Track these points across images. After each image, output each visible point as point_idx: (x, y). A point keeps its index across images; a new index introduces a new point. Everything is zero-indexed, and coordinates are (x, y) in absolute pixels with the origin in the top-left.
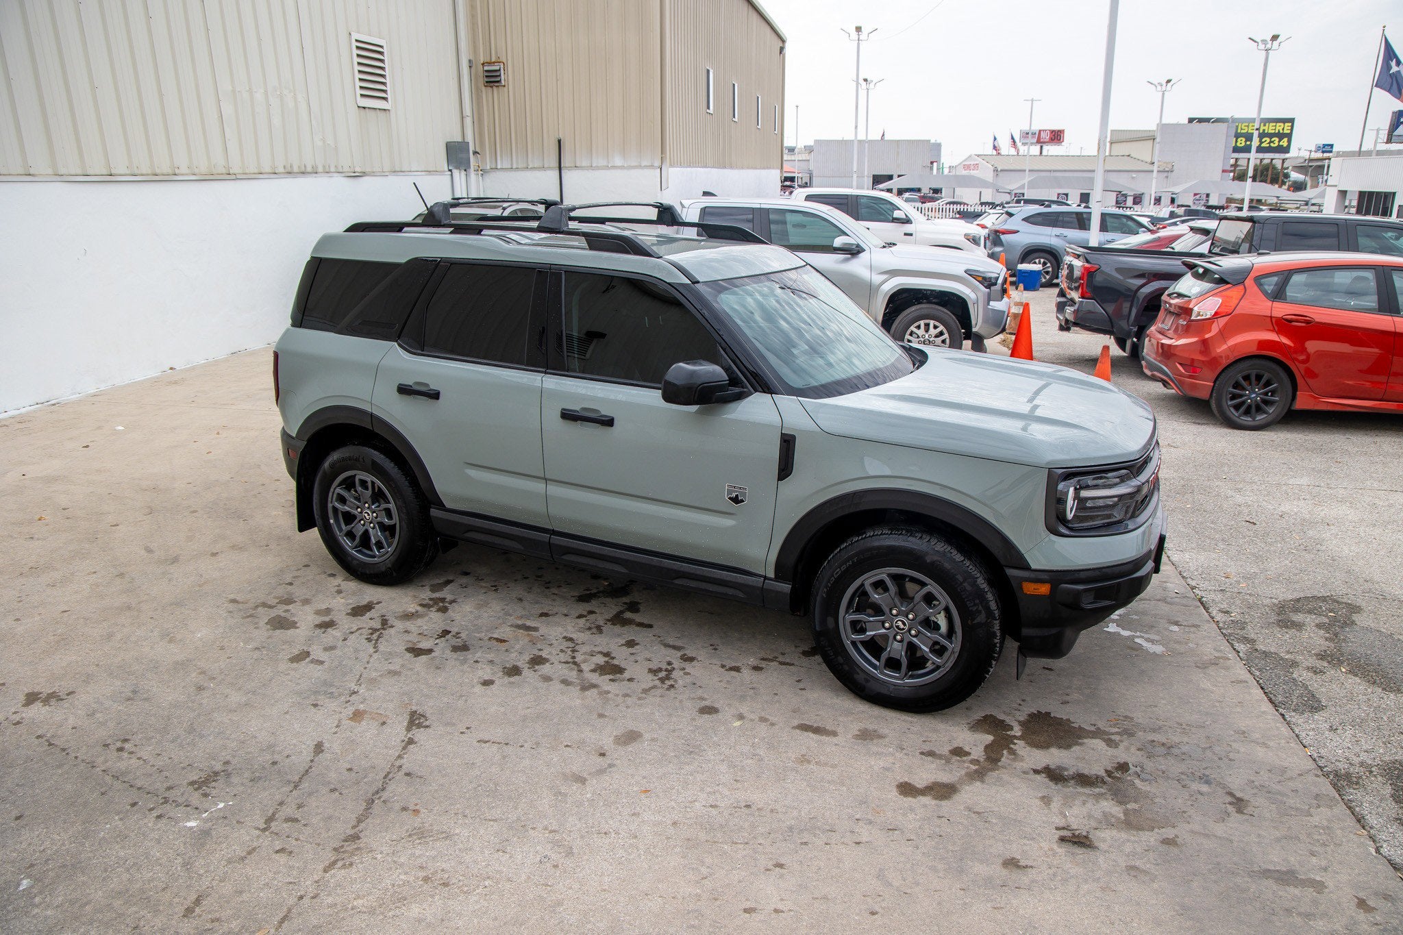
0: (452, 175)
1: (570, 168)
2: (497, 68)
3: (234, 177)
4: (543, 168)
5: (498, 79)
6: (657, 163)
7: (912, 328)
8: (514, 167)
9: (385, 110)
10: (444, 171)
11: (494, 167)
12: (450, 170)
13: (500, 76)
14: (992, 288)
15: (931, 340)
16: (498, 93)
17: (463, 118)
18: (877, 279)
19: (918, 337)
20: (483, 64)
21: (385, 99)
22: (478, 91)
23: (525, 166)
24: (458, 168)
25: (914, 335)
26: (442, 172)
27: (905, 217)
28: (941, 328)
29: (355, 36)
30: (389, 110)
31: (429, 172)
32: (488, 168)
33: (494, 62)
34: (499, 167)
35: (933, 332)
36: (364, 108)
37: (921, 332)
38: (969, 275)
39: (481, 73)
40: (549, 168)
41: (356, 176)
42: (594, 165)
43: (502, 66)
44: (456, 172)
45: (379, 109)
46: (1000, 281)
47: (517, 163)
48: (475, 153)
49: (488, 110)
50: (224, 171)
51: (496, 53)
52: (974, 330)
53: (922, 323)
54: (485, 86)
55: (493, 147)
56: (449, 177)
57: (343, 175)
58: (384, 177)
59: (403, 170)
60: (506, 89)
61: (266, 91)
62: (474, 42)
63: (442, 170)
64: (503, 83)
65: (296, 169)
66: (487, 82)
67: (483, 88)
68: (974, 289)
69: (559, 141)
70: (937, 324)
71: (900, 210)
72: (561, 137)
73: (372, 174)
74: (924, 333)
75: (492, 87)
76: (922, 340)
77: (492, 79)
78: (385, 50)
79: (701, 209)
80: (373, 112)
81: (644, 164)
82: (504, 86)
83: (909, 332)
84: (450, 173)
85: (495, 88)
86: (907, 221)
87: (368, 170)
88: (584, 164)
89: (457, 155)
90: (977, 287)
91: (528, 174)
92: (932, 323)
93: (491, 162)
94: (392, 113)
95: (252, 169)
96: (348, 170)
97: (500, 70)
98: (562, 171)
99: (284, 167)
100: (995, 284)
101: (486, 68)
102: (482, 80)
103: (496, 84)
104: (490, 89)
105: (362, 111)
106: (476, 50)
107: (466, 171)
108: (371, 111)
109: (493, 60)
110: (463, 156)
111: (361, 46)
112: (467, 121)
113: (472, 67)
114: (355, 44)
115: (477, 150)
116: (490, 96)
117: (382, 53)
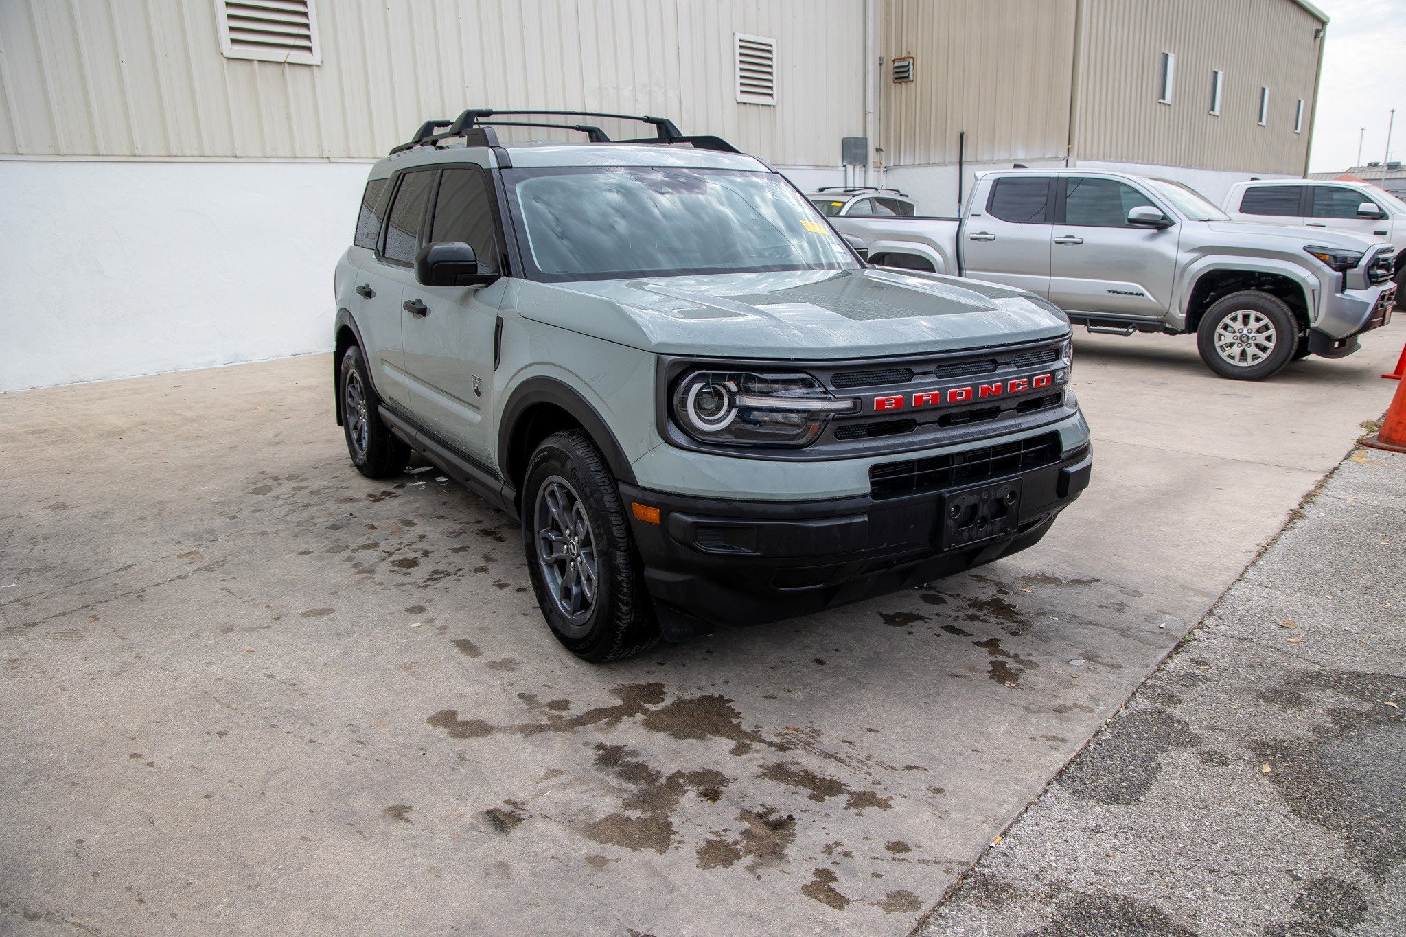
0: (846, 170)
1: (970, 163)
2: (906, 63)
4: (944, 164)
5: (906, 75)
6: (1063, 154)
7: (1227, 320)
8: (917, 163)
9: (769, 106)
10: (837, 167)
11: (897, 164)
12: (845, 166)
13: (908, 71)
14: (1349, 272)
15: (1250, 335)
16: (907, 89)
17: (865, 115)
18: (1184, 257)
19: (1234, 332)
20: (894, 61)
21: (771, 95)
22: (887, 87)
23: (927, 162)
24: (850, 163)
25: (1229, 329)
26: (834, 168)
27: (1377, 211)
28: (1266, 320)
29: (739, 36)
30: (774, 106)
31: (817, 167)
32: (892, 165)
33: (905, 58)
34: (902, 164)
35: (1253, 325)
36: (745, 103)
37: (1238, 325)
38: (1312, 254)
39: (891, 70)
40: (951, 164)
42: (995, 159)
43: (911, 61)
44: (850, 168)
45: (763, 105)
46: (1363, 262)
47: (920, 159)
48: (879, 150)
49: (896, 107)
51: (907, 49)
52: (1312, 325)
53: (1240, 314)
54: (895, 83)
55: (898, 144)
56: (842, 173)
59: (786, 163)
60: (913, 84)
61: (634, 88)
62: (887, 40)
63: (835, 165)
64: (911, 78)
66: (896, 78)
67: (893, 85)
68: (1315, 271)
69: (962, 135)
70: (1260, 315)
71: (1371, 201)
72: (964, 130)
74: (1242, 327)
75: (901, 83)
76: (1239, 335)
77: (901, 74)
78: (774, 49)
80: (754, 108)
81: (1048, 155)
82: (912, 81)
83: (1221, 324)
84: (844, 168)
85: (903, 84)
86: (1381, 216)
88: (986, 157)
89: (854, 151)
90: (1318, 269)
91: (929, 170)
92: (1253, 314)
93: (895, 160)
94: (778, 110)
97: (908, 65)
98: (963, 167)
100: (1354, 266)
101: (896, 64)
102: (891, 77)
103: (905, 80)
104: (898, 85)
105: (742, 106)
106: (887, 49)
107: (864, 167)
108: (752, 107)
109: (904, 55)
110: (859, 151)
111: (746, 46)
112: (870, 118)
113: (881, 64)
114: (738, 43)
115: (882, 147)
116: (899, 92)
117: (770, 52)
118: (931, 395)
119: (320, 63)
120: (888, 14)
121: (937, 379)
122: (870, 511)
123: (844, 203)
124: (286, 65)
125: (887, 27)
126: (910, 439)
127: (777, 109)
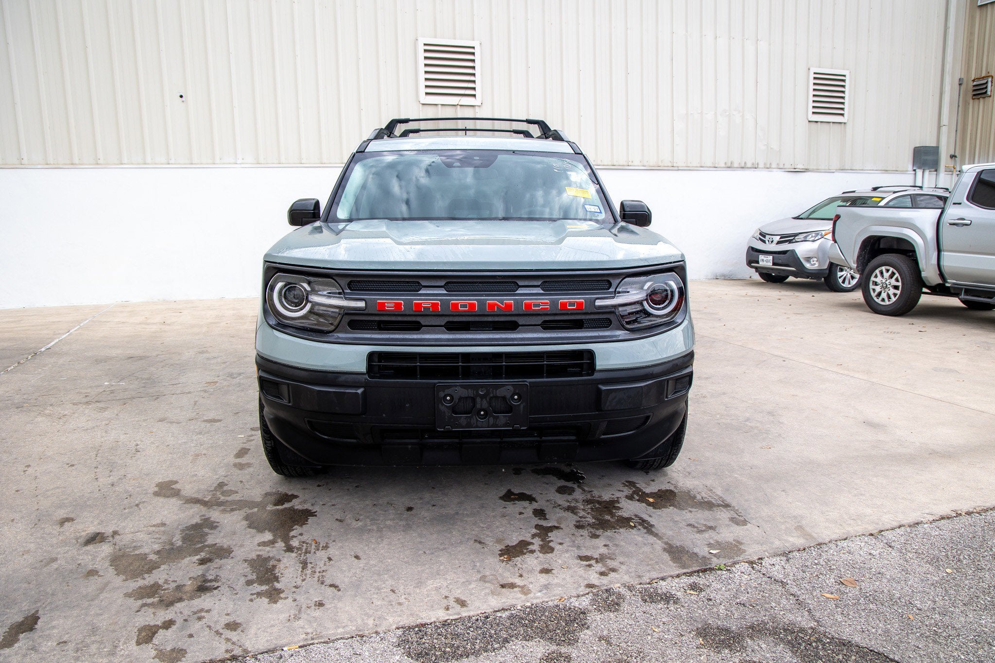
0: (915, 174)
2: (984, 81)
3: (676, 168)
5: (984, 91)
9: (840, 123)
10: (907, 171)
12: (915, 170)
13: (986, 87)
16: (984, 104)
17: (939, 127)
20: (974, 81)
21: (842, 115)
22: (966, 103)
24: (920, 168)
26: (904, 172)
29: (814, 70)
30: (845, 123)
33: (983, 77)
36: (817, 122)
39: (971, 88)
41: (795, 171)
43: (990, 80)
44: (919, 172)
45: (833, 123)
48: (953, 157)
49: (973, 120)
50: (670, 165)
51: (987, 69)
54: (973, 99)
55: (973, 150)
56: (911, 176)
57: (784, 170)
58: (833, 173)
59: (854, 168)
60: (991, 98)
62: (968, 64)
63: (905, 169)
64: (989, 93)
65: (736, 165)
66: (974, 95)
67: (971, 101)
73: (817, 171)
75: (979, 99)
77: (980, 91)
78: (847, 79)
79: (978, 173)
80: (825, 126)
82: (990, 96)
84: (914, 172)
85: (981, 100)
87: (811, 167)
89: (925, 157)
94: (849, 125)
95: (695, 163)
96: (790, 167)
97: (987, 83)
99: (726, 163)
101: (975, 83)
102: (970, 94)
103: (983, 96)
104: (976, 101)
105: (813, 124)
106: (968, 70)
107: (936, 171)
108: (823, 125)
109: (983, 75)
110: (930, 158)
111: (819, 78)
112: (944, 130)
113: (960, 84)
114: (812, 76)
115: (957, 154)
116: (976, 107)
117: (844, 81)
118: (431, 303)
119: (480, 104)
120: (971, 41)
121: (445, 292)
122: (365, 385)
123: (883, 198)
124: (458, 106)
125: (969, 52)
126: (415, 336)
127: (847, 124)
